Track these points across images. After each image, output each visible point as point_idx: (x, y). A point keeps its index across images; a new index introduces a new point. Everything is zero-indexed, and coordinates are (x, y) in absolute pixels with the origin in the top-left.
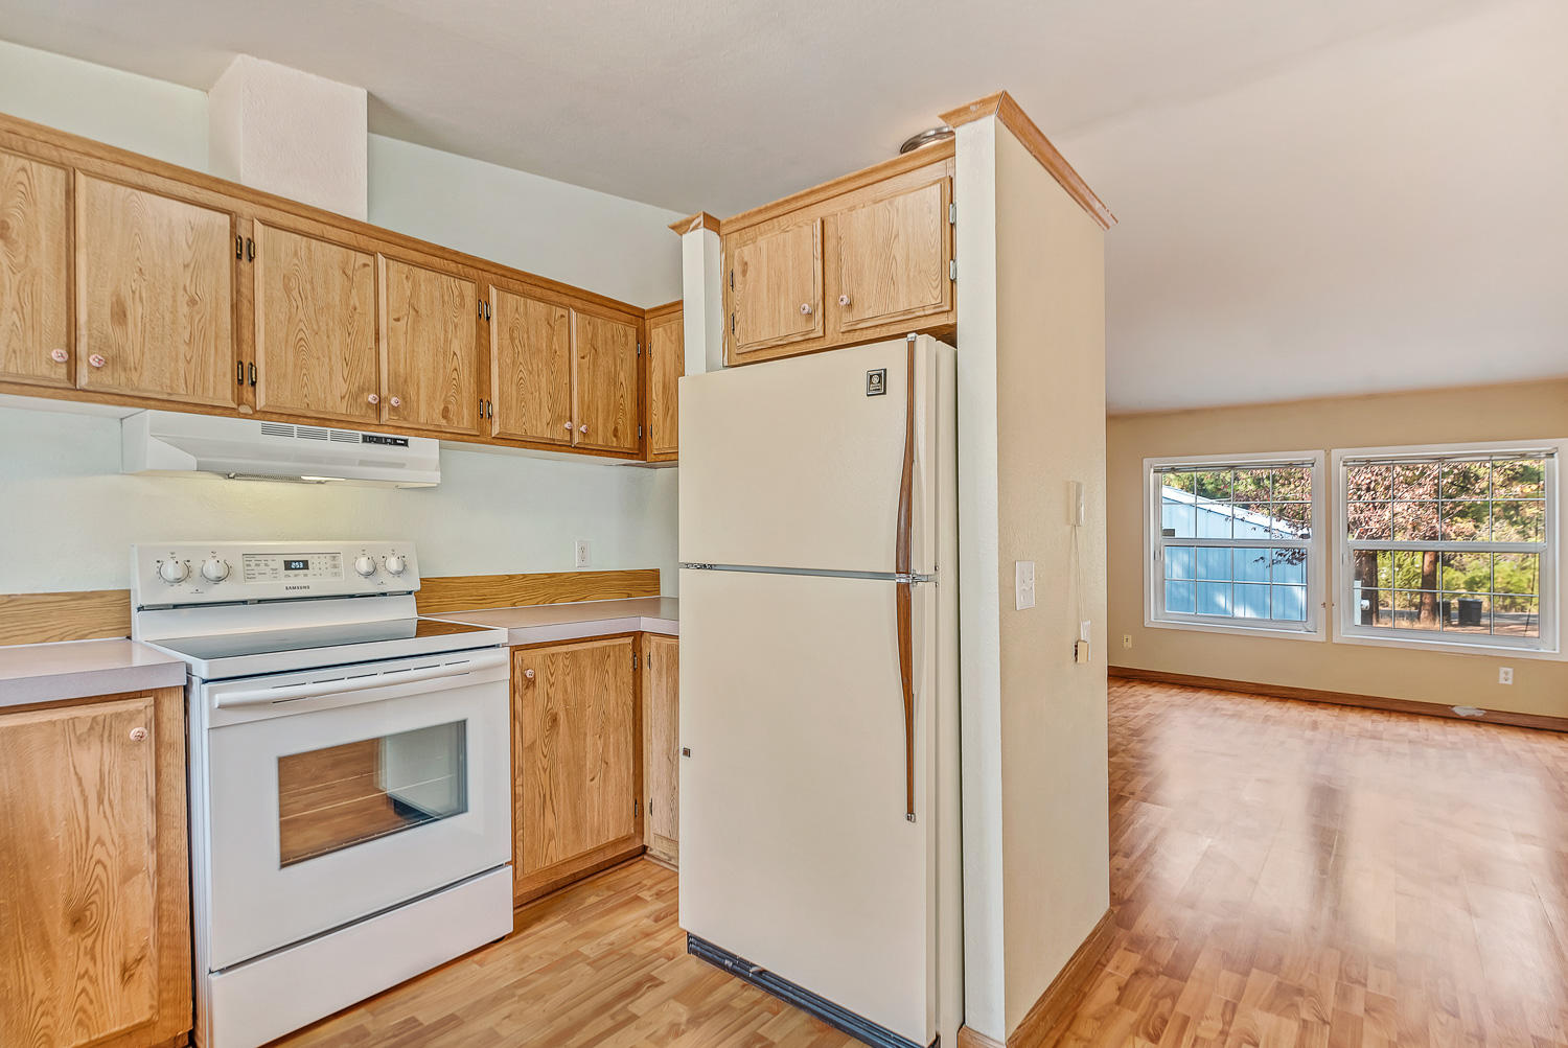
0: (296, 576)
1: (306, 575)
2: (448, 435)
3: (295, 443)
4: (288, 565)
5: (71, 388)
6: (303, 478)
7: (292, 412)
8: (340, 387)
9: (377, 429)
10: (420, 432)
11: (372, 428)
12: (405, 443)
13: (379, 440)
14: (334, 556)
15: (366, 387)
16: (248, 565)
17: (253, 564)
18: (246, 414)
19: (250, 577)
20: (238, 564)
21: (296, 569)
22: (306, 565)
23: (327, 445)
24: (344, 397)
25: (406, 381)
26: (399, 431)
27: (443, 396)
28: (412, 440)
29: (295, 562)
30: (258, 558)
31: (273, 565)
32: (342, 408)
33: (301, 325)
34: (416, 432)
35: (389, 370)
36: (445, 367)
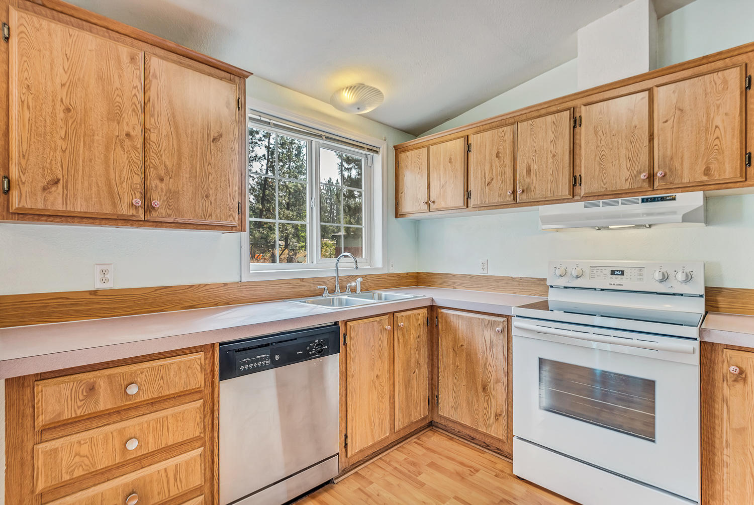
0: (616, 278)
1: (622, 278)
2: (712, 186)
3: (602, 209)
4: (613, 273)
5: (515, 203)
6: (610, 227)
7: (599, 194)
8: (626, 174)
9: (653, 193)
10: (685, 188)
11: (649, 193)
12: (674, 199)
13: (653, 200)
14: (641, 269)
15: (642, 170)
16: (592, 271)
17: (595, 271)
18: (577, 200)
19: (592, 277)
20: (587, 271)
21: (617, 275)
22: (623, 273)
23: (621, 208)
24: (627, 179)
25: (672, 158)
26: (669, 191)
27: (705, 161)
28: (679, 195)
29: (617, 271)
30: (598, 268)
31: (605, 272)
32: (626, 186)
33: (603, 148)
34: (681, 189)
35: (659, 155)
36: (707, 139)
